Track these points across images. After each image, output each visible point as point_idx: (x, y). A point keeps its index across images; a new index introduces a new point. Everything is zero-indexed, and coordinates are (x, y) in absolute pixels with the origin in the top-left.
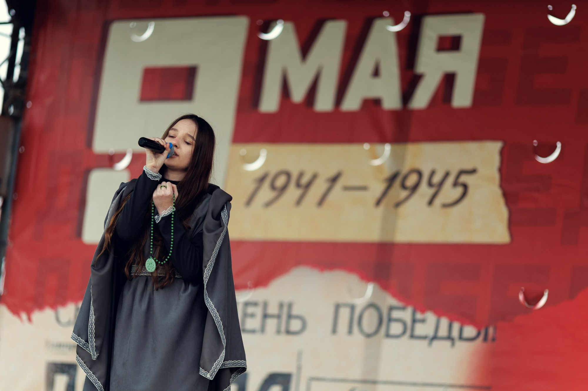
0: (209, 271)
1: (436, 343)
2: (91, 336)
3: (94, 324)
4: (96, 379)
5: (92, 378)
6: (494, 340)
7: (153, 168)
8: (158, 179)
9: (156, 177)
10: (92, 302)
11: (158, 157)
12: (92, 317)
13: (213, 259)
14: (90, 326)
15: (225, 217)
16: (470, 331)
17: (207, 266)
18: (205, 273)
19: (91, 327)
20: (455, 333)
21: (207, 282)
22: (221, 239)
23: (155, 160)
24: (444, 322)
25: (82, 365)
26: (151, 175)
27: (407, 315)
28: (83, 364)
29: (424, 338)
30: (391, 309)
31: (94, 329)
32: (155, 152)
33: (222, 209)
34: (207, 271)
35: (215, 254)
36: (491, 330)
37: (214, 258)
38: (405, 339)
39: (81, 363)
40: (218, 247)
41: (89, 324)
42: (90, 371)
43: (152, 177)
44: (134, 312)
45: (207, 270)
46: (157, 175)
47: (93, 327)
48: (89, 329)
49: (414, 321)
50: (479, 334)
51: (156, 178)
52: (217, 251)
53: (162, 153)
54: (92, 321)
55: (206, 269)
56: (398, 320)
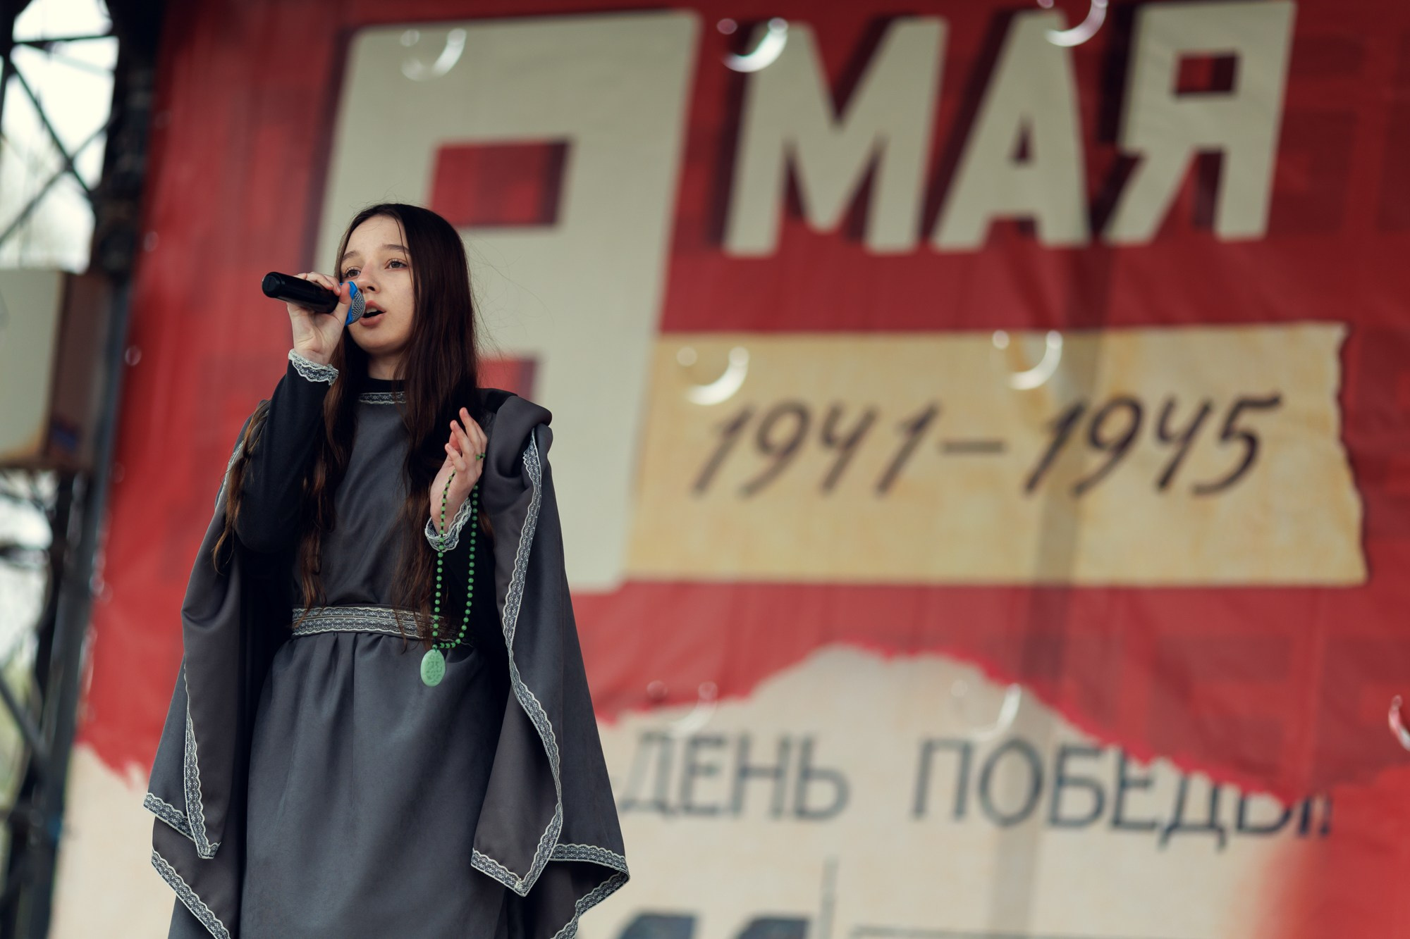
0: (514, 611)
1: (1177, 840)
2: (193, 797)
3: (196, 766)
4: (212, 912)
5: (200, 910)
6: (1325, 830)
7: (314, 353)
8: (327, 379)
9: (323, 373)
10: (188, 708)
11: (323, 323)
12: (192, 746)
13: (519, 577)
14: (189, 772)
15: (532, 463)
16: (1264, 808)
17: (506, 599)
18: (503, 619)
19: (192, 774)
20: (1227, 814)
21: (512, 640)
22: (531, 522)
23: (316, 334)
24: (1199, 786)
25: (170, 877)
26: (308, 368)
27: (1104, 768)
28: (174, 875)
29: (1149, 826)
30: (1064, 753)
31: (197, 778)
32: (313, 312)
33: (525, 444)
34: (509, 611)
35: (522, 563)
36: (1318, 808)
37: (520, 574)
38: (1100, 830)
39: (167, 873)
40: (526, 544)
41: (185, 766)
42: (192, 893)
43: (312, 375)
44: (302, 724)
45: (506, 608)
46: (324, 368)
47: (196, 773)
48: (185, 778)
49: (1124, 784)
50: (1286, 816)
51: (323, 375)
52: (527, 555)
53: (330, 310)
54: (191, 758)
55: (505, 606)
56: (1082, 782)
